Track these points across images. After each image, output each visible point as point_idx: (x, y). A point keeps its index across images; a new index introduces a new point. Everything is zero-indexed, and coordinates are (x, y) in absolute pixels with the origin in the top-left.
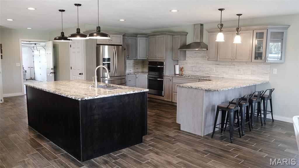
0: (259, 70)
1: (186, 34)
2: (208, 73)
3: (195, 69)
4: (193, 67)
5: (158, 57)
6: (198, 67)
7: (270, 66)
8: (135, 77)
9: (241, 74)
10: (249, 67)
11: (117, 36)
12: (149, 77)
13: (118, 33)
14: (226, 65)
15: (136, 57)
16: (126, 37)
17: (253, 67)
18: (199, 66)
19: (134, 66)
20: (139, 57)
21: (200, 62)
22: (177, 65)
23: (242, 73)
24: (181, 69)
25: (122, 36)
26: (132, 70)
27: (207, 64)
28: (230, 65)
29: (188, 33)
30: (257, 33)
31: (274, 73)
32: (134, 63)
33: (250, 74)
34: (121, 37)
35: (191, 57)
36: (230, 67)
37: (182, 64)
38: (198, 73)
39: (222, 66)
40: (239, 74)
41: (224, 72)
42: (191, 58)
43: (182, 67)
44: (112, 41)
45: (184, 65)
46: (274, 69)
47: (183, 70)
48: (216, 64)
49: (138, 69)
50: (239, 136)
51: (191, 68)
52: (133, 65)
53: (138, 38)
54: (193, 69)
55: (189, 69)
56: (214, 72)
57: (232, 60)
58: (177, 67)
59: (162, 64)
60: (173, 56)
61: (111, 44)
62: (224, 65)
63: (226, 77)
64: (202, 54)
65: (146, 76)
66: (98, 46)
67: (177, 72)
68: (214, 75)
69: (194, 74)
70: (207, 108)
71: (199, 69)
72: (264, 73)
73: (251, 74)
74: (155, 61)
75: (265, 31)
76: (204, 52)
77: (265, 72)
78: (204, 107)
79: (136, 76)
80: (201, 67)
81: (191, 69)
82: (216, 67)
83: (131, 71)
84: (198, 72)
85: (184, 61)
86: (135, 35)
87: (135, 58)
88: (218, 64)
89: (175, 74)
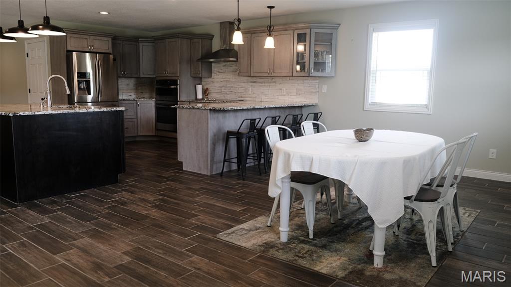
0: (305, 88)
1: (211, 37)
2: (242, 95)
3: (225, 91)
4: (221, 87)
5: (168, 72)
6: (229, 87)
7: (318, 81)
8: (135, 104)
9: (284, 95)
10: (293, 85)
11: (103, 38)
12: (156, 104)
13: (101, 34)
14: (265, 83)
15: (137, 74)
16: (119, 42)
17: (298, 84)
18: (229, 85)
19: (136, 89)
20: (143, 74)
21: (231, 80)
22: (199, 84)
23: (285, 93)
24: (205, 92)
25: (110, 39)
26: (132, 94)
27: (240, 82)
28: (270, 83)
29: (213, 36)
30: (298, 34)
31: (323, 91)
32: (136, 84)
33: (295, 94)
34: (108, 41)
35: (219, 72)
36: (270, 86)
37: (208, 83)
38: (229, 96)
39: (260, 84)
40: (282, 95)
41: (262, 93)
42: (219, 74)
43: (206, 88)
44: (93, 46)
45: (210, 85)
46: (323, 86)
47: (207, 92)
48: (251, 82)
49: (144, 94)
50: (259, 174)
51: (218, 89)
52: (134, 86)
53: (140, 44)
54: (222, 91)
55: (217, 91)
56: (250, 94)
57: (269, 74)
58: (199, 88)
59: (175, 82)
60: (192, 70)
61: (92, 51)
62: (262, 83)
63: (265, 100)
64: (234, 67)
65: (152, 103)
66: (69, 53)
67: (200, 96)
68: (250, 97)
69: (224, 98)
70: (215, 135)
71: (231, 90)
72: (312, 92)
73: (297, 94)
74: (165, 78)
75: (308, 31)
76: (235, 65)
77: (314, 91)
78: (210, 134)
79: (137, 103)
80: (232, 87)
81: (219, 91)
82: (252, 86)
83: (130, 96)
84: (228, 94)
85: (210, 79)
86: (135, 40)
87: (136, 76)
88: (254, 82)
89: (196, 99)
